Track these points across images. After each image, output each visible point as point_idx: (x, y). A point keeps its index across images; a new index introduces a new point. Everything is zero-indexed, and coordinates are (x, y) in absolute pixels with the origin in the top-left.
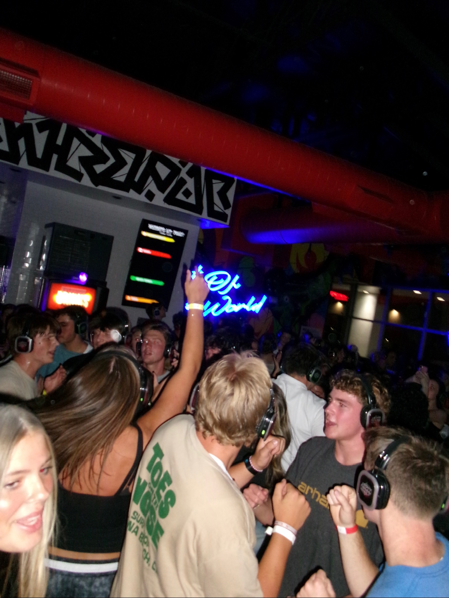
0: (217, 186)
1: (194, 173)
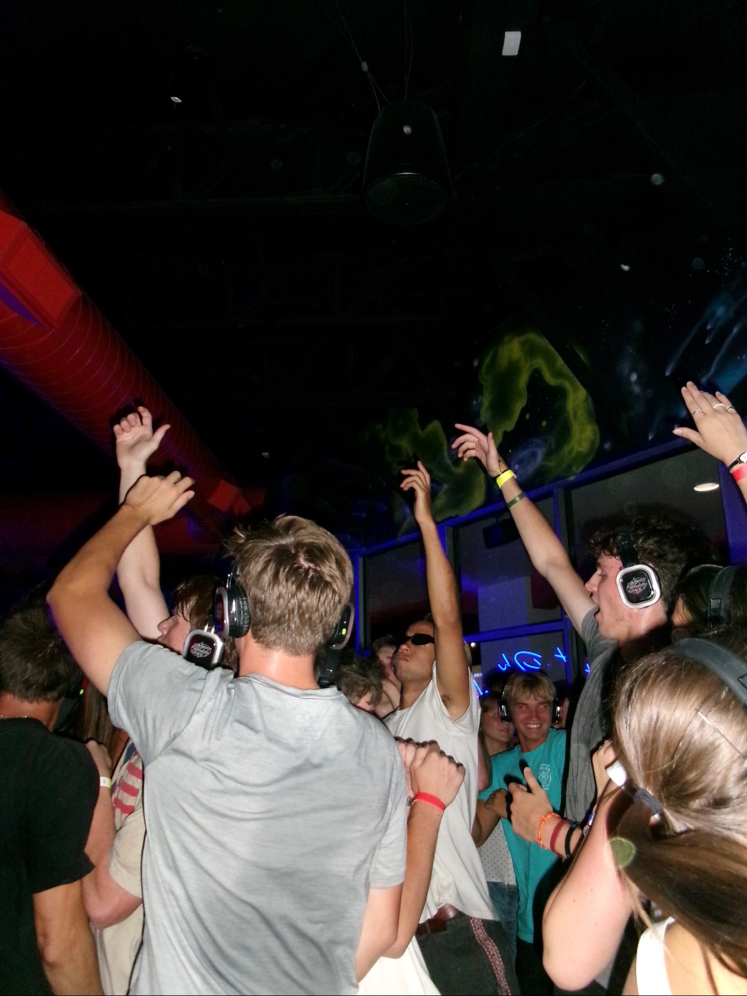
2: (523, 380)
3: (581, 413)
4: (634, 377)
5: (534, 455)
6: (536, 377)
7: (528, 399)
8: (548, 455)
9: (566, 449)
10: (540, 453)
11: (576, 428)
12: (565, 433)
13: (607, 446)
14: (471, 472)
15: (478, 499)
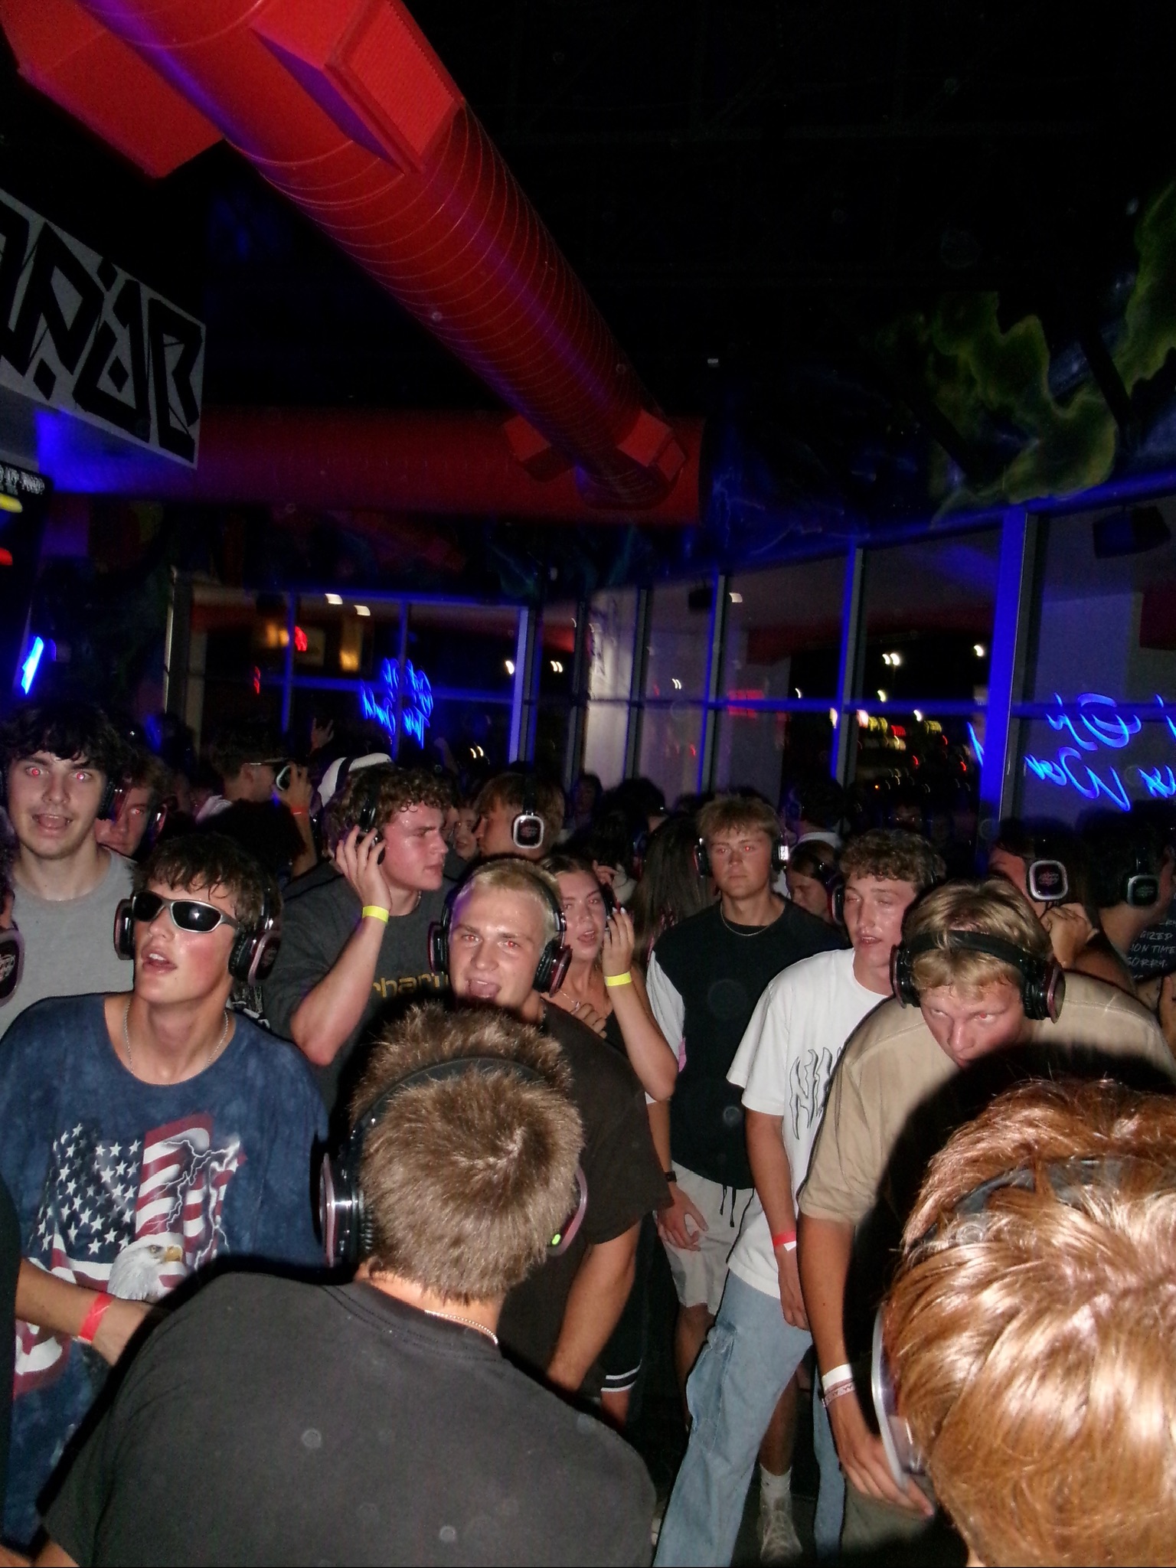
0: (173, 356)
1: (127, 309)
14: (1090, 419)
15: (1097, 471)
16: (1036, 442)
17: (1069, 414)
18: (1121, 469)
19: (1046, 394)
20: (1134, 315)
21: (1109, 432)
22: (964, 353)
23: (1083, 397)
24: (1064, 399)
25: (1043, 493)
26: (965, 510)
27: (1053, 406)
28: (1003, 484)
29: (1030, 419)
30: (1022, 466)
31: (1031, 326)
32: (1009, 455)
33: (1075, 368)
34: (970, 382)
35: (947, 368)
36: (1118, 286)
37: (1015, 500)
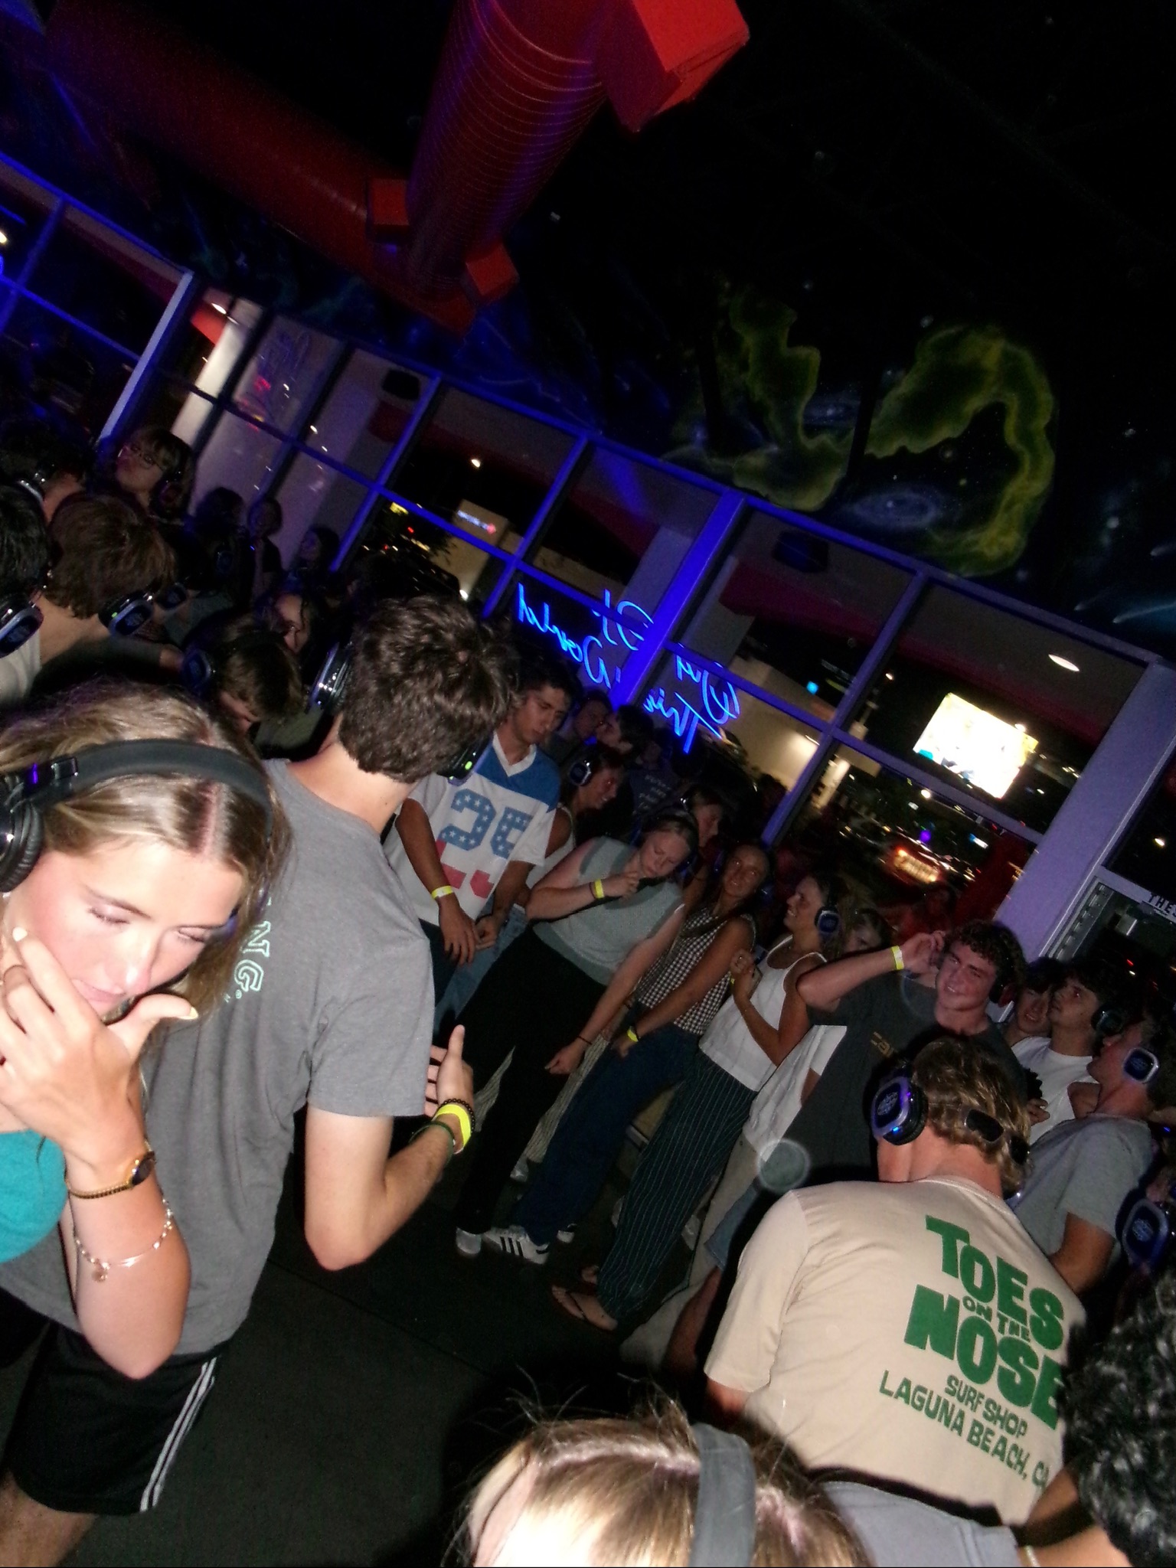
2: (975, 404)
3: (1018, 507)
4: (1113, 523)
5: (923, 509)
6: (993, 415)
7: (965, 433)
8: (941, 525)
9: (970, 536)
10: (932, 514)
11: (999, 521)
12: (982, 514)
13: (1021, 575)
14: (823, 460)
15: (811, 500)
16: (774, 449)
17: (810, 444)
18: (827, 512)
19: (800, 418)
20: (889, 404)
21: (833, 478)
22: (750, 341)
23: (826, 438)
24: (812, 430)
25: (763, 490)
26: (695, 465)
27: (800, 432)
28: (734, 464)
29: (779, 428)
30: (756, 460)
31: (811, 356)
32: (750, 445)
33: (830, 412)
34: (744, 366)
35: (732, 343)
36: (889, 373)
37: (739, 483)
